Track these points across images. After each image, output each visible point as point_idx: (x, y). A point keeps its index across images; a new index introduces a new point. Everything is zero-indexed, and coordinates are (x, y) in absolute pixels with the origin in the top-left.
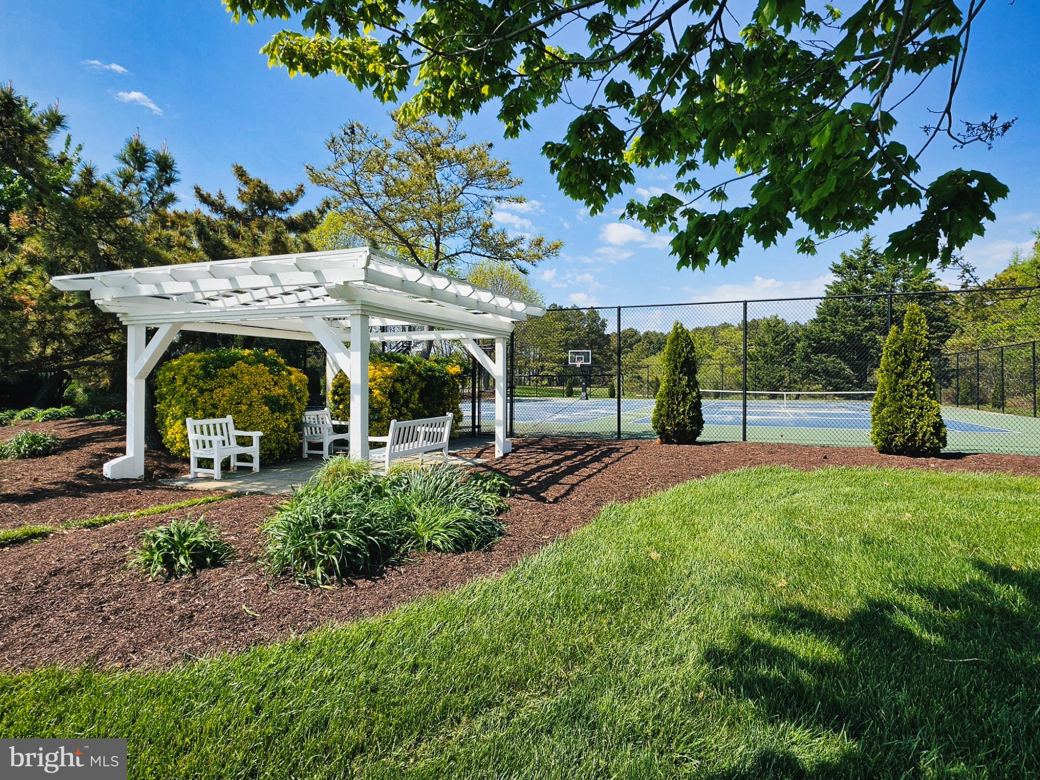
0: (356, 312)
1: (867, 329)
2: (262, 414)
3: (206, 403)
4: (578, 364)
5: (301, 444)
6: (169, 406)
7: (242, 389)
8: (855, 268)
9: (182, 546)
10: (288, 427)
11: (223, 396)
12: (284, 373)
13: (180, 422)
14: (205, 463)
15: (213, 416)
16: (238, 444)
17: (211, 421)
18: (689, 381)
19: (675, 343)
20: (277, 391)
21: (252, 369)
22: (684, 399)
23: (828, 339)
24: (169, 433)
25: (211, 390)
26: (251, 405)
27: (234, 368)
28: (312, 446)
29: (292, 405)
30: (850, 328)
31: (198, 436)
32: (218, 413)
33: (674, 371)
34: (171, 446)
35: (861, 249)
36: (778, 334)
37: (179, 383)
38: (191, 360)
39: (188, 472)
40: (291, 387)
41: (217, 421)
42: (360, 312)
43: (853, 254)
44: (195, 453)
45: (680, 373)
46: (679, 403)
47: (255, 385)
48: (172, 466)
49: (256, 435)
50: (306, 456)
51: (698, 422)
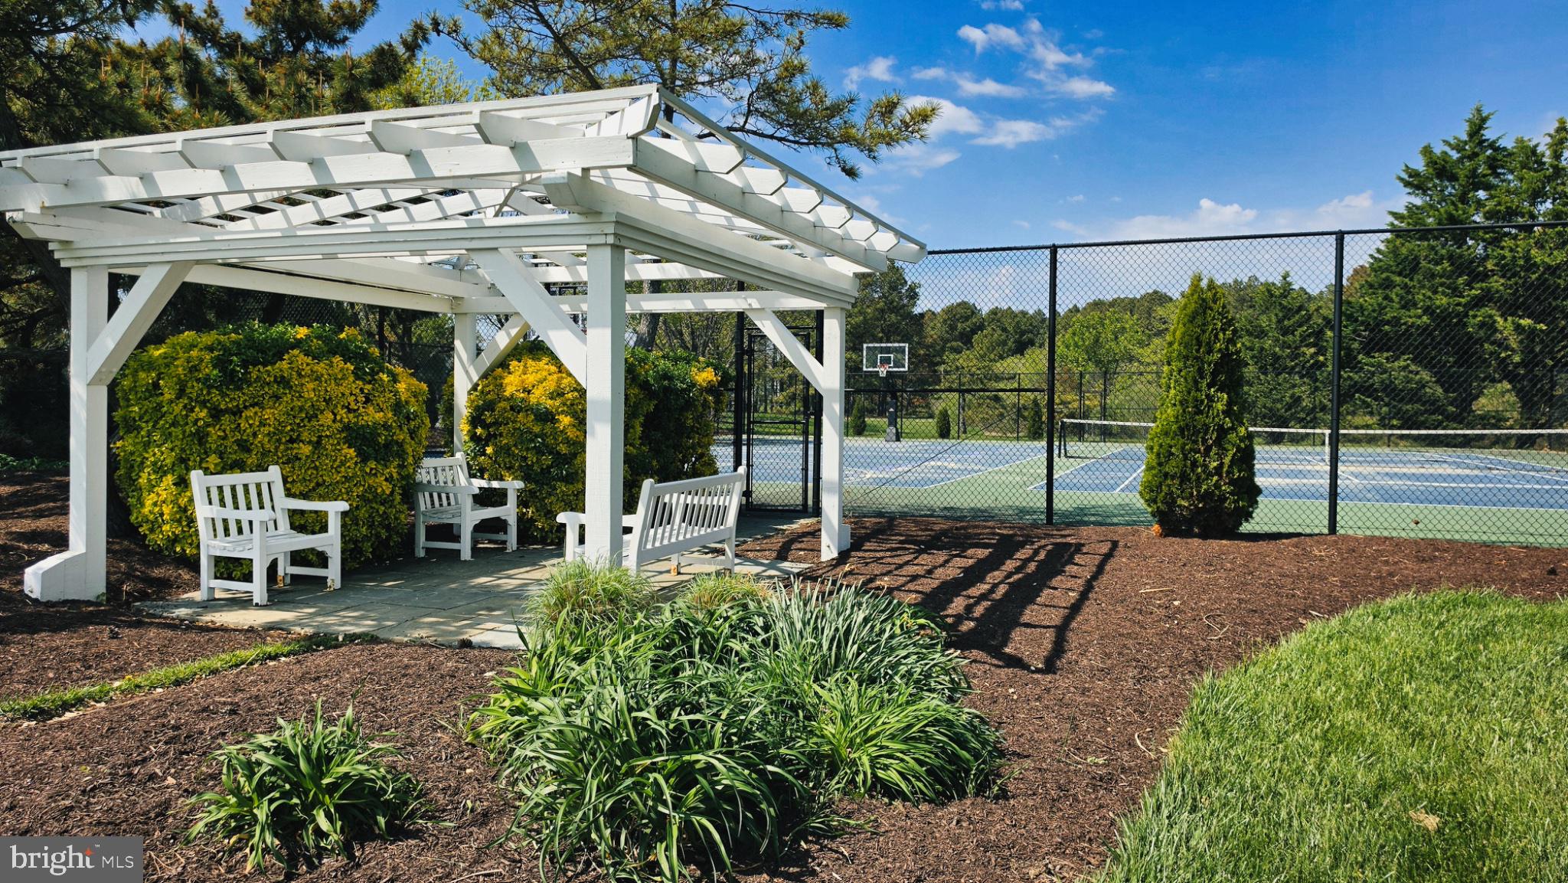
0: (601, 240)
1: (1478, 303)
2: (343, 463)
3: (225, 438)
4: (882, 371)
5: (413, 526)
6: (147, 445)
7: (301, 409)
8: (1453, 178)
9: (318, 785)
10: (392, 492)
11: (262, 424)
12: (385, 377)
13: (169, 479)
14: (232, 568)
15: (240, 466)
16: (293, 527)
17: (238, 478)
18: (1230, 404)
19: (1199, 320)
20: (373, 416)
21: (321, 367)
22: (1218, 442)
23: (1396, 322)
24: (148, 503)
25: (237, 412)
26: (319, 442)
27: (284, 365)
28: (435, 533)
29: (401, 445)
30: (1442, 301)
31: (215, 511)
32: (252, 459)
33: (1196, 382)
34: (152, 530)
35: (1465, 137)
36: (1288, 312)
37: (168, 395)
38: (193, 346)
39: (197, 586)
40: (398, 407)
41: (251, 478)
42: (611, 240)
43: (1447, 149)
44: (211, 546)
45: (1209, 386)
46: (1208, 449)
47: (328, 401)
48: (157, 573)
49: (334, 509)
50: (422, 554)
51: (1250, 492)
